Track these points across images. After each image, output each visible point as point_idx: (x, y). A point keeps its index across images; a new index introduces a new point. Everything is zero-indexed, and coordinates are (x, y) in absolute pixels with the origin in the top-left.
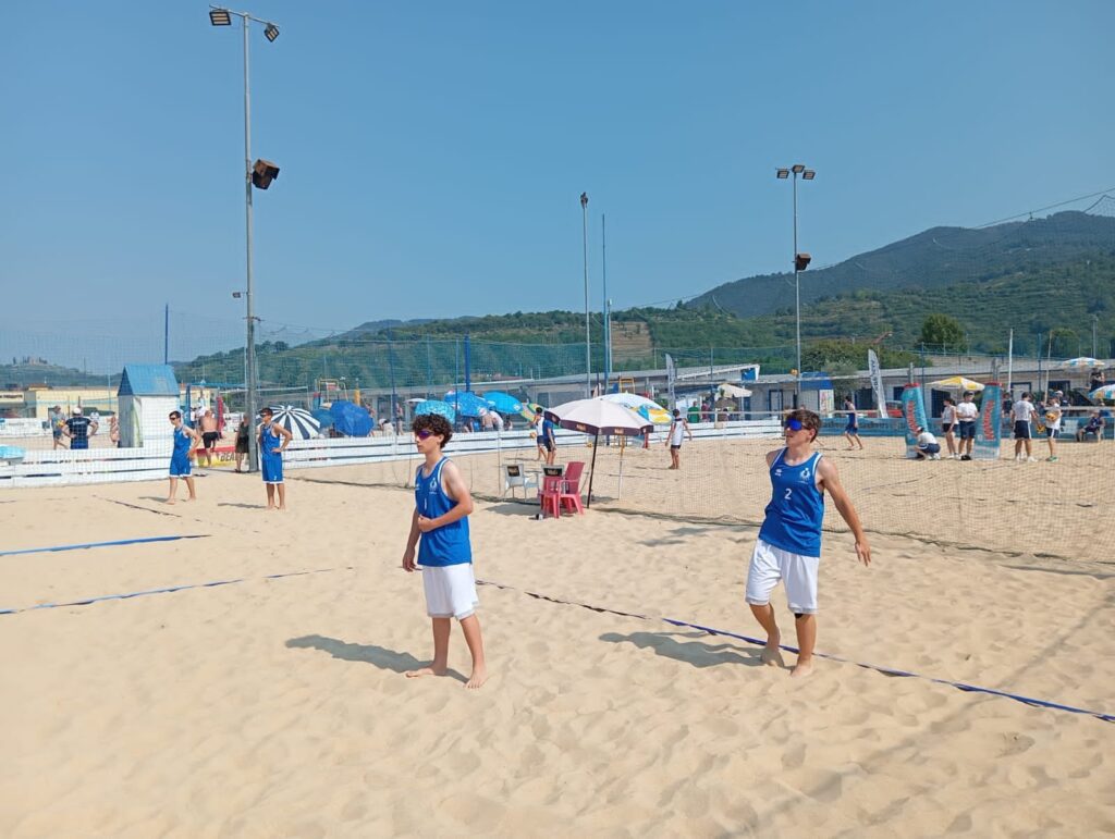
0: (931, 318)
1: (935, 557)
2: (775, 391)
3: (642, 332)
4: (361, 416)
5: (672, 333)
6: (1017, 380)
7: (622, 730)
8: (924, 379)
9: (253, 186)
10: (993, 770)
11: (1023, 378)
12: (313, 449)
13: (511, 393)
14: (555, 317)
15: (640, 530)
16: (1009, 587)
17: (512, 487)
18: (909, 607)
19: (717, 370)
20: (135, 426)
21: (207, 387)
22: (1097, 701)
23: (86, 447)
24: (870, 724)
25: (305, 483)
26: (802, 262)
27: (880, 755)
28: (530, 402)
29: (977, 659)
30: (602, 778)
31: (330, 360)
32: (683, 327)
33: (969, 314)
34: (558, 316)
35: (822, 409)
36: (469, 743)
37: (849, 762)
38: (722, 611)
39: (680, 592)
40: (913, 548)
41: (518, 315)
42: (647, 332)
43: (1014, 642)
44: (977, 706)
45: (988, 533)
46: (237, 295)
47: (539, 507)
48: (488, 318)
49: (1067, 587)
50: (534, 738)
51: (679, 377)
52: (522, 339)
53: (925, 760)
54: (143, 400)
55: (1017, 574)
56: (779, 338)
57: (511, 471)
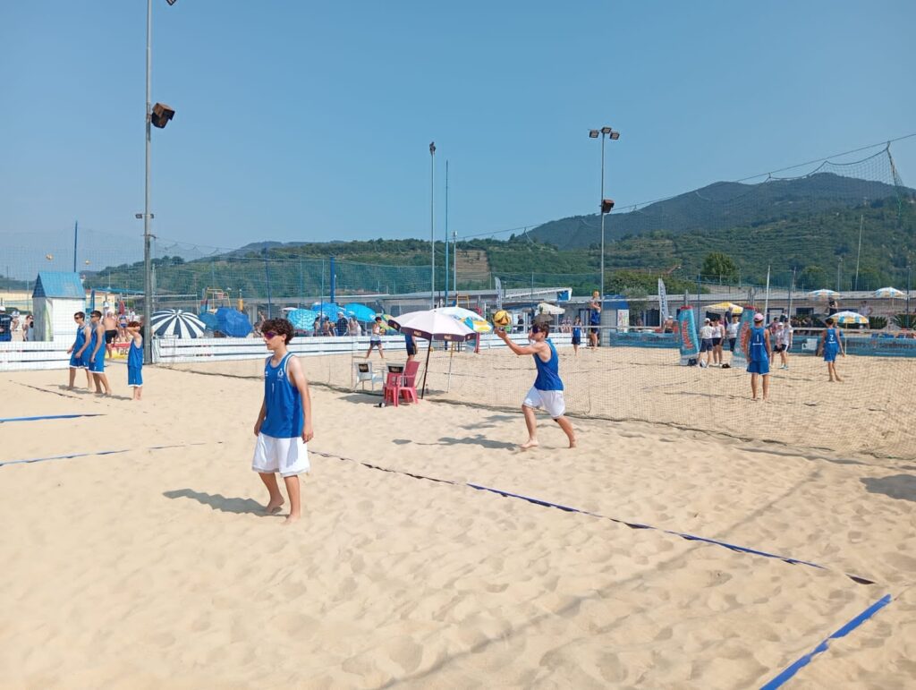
0: (711, 255)
1: (686, 440)
2: (583, 310)
3: (481, 259)
4: (241, 320)
5: (506, 260)
6: (772, 306)
7: (420, 566)
8: (700, 304)
9: (152, 124)
10: (697, 597)
11: (776, 305)
12: (200, 346)
13: (370, 305)
14: (411, 244)
15: (461, 416)
16: (739, 465)
17: (362, 381)
18: (661, 478)
19: (538, 292)
20: (47, 322)
21: (112, 293)
22: (786, 549)
23: (9, 339)
24: (612, 562)
25: (191, 374)
26: (607, 206)
27: (614, 585)
28: (385, 313)
29: (703, 516)
30: (401, 600)
31: (218, 273)
32: (515, 256)
33: (742, 253)
34: (412, 243)
35: (619, 324)
36: (298, 575)
37: (590, 590)
38: (515, 479)
39: (484, 465)
40: (671, 434)
41: (380, 241)
42: (485, 259)
43: (733, 505)
44: (694, 551)
45: (731, 423)
46: (139, 216)
47: (382, 398)
48: (354, 243)
49: (782, 465)
50: (352, 572)
51: (507, 296)
52: (382, 261)
53: (648, 588)
54: (54, 301)
55: (747, 455)
56: (591, 267)
57: (362, 368)
